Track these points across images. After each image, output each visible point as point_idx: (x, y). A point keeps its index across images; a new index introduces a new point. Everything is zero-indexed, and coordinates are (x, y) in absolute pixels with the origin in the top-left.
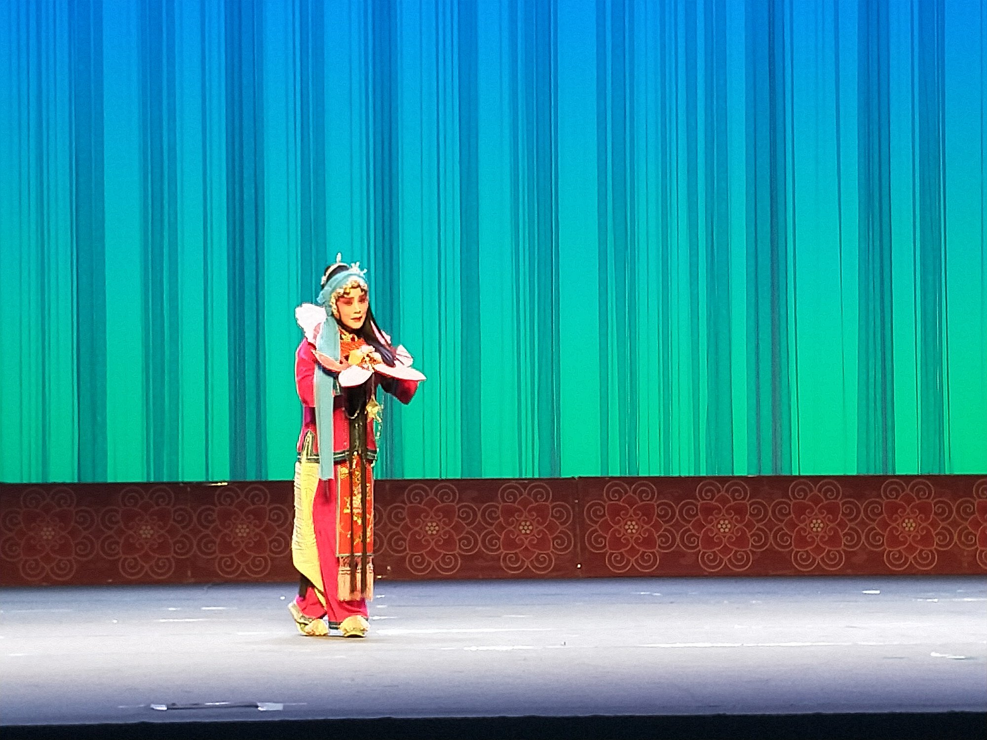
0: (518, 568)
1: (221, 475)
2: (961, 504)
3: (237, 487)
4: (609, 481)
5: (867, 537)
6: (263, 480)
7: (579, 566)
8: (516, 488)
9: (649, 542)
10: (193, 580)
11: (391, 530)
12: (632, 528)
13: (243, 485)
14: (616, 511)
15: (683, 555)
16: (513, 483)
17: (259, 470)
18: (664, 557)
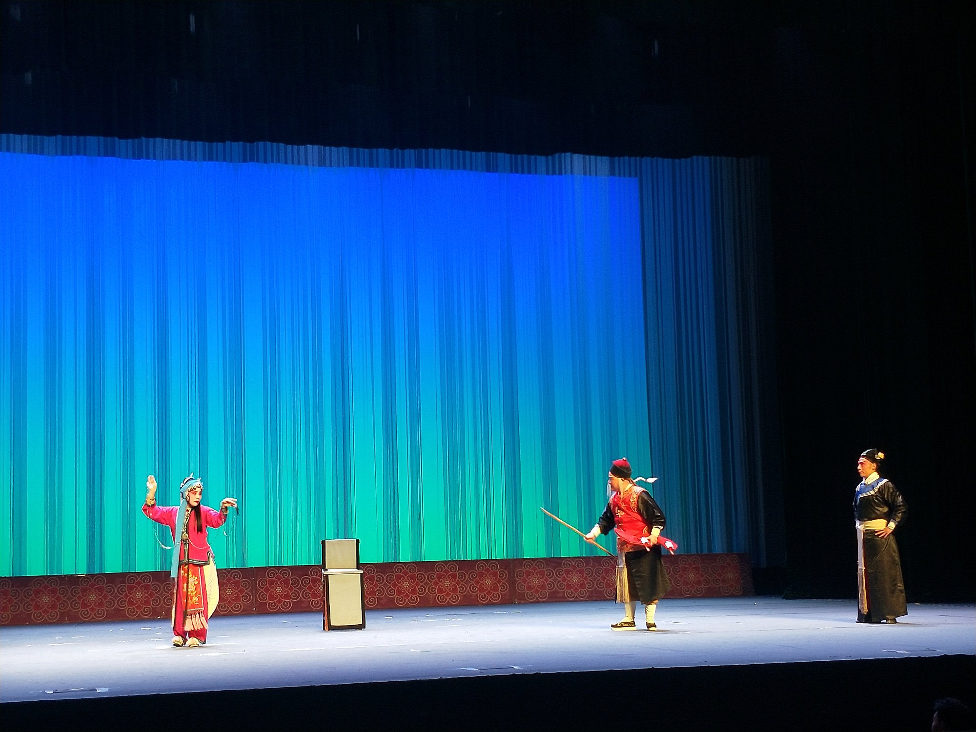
0: (225, 611)
1: (82, 571)
2: (429, 575)
3: (90, 576)
4: (268, 569)
5: (387, 591)
6: (103, 573)
7: (254, 609)
8: (225, 573)
9: (287, 597)
10: (68, 622)
11: (165, 595)
12: (279, 590)
13: (93, 575)
14: (271, 582)
15: (303, 602)
16: (224, 571)
17: (101, 568)
18: (294, 603)
